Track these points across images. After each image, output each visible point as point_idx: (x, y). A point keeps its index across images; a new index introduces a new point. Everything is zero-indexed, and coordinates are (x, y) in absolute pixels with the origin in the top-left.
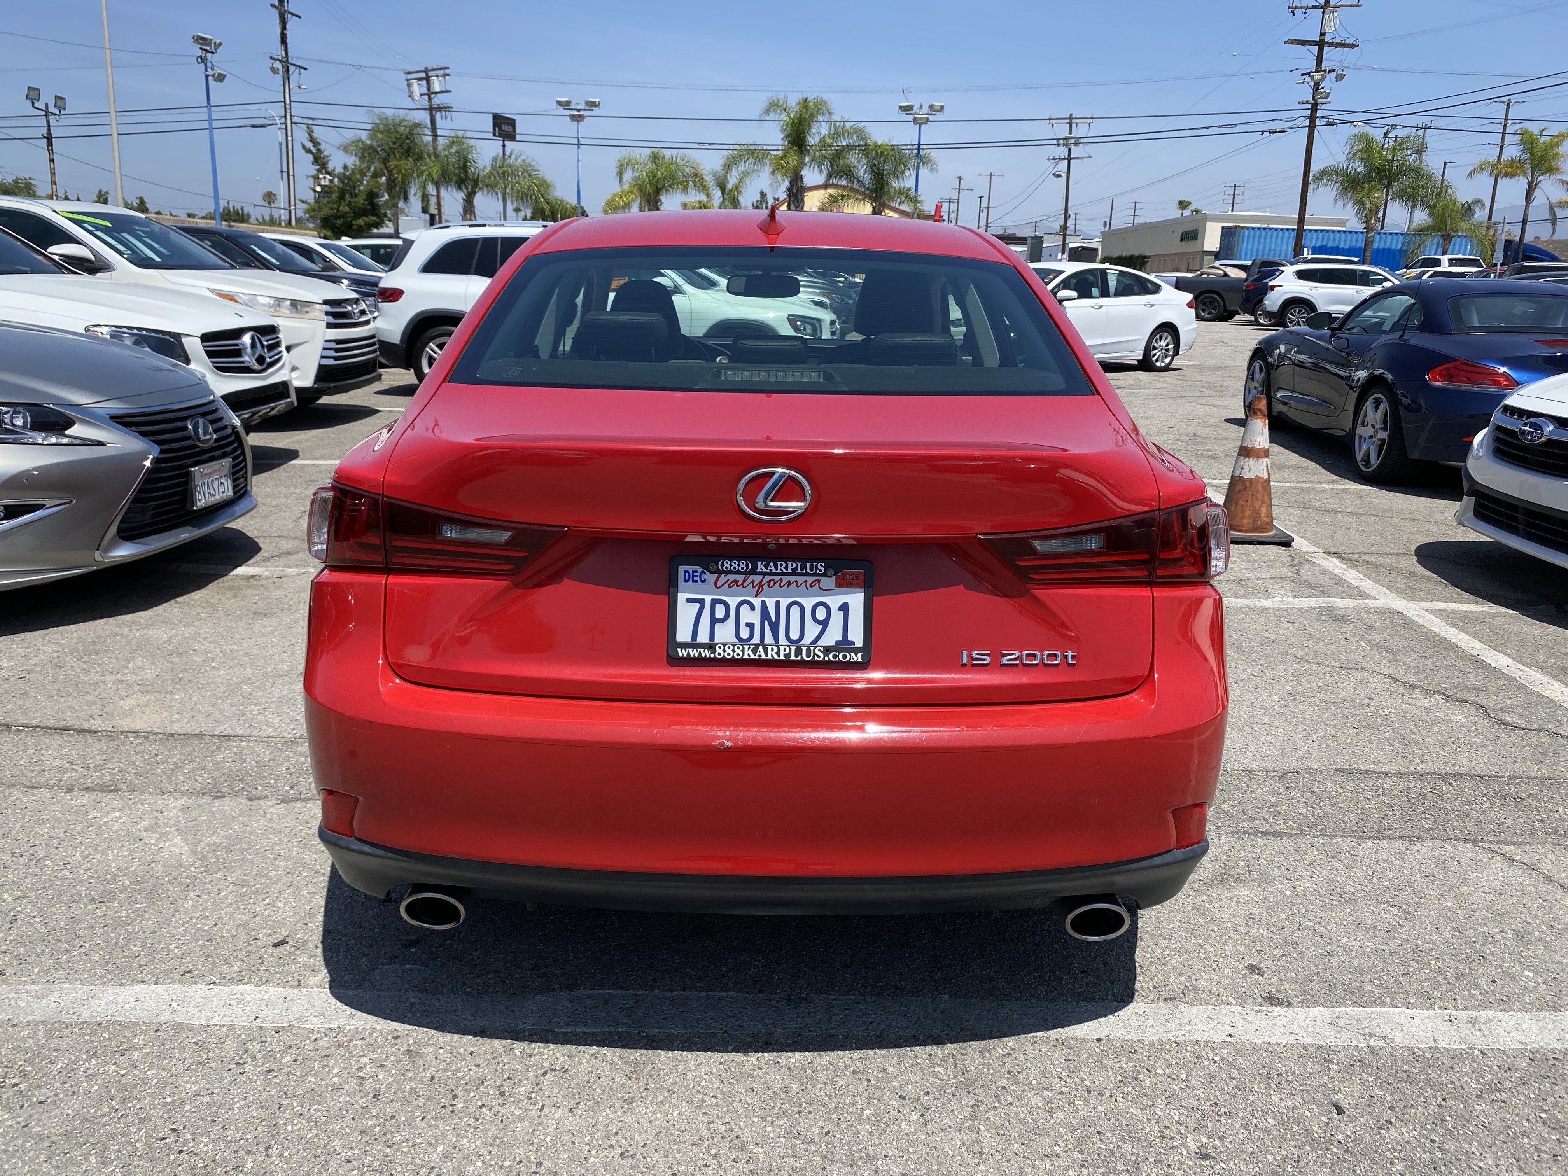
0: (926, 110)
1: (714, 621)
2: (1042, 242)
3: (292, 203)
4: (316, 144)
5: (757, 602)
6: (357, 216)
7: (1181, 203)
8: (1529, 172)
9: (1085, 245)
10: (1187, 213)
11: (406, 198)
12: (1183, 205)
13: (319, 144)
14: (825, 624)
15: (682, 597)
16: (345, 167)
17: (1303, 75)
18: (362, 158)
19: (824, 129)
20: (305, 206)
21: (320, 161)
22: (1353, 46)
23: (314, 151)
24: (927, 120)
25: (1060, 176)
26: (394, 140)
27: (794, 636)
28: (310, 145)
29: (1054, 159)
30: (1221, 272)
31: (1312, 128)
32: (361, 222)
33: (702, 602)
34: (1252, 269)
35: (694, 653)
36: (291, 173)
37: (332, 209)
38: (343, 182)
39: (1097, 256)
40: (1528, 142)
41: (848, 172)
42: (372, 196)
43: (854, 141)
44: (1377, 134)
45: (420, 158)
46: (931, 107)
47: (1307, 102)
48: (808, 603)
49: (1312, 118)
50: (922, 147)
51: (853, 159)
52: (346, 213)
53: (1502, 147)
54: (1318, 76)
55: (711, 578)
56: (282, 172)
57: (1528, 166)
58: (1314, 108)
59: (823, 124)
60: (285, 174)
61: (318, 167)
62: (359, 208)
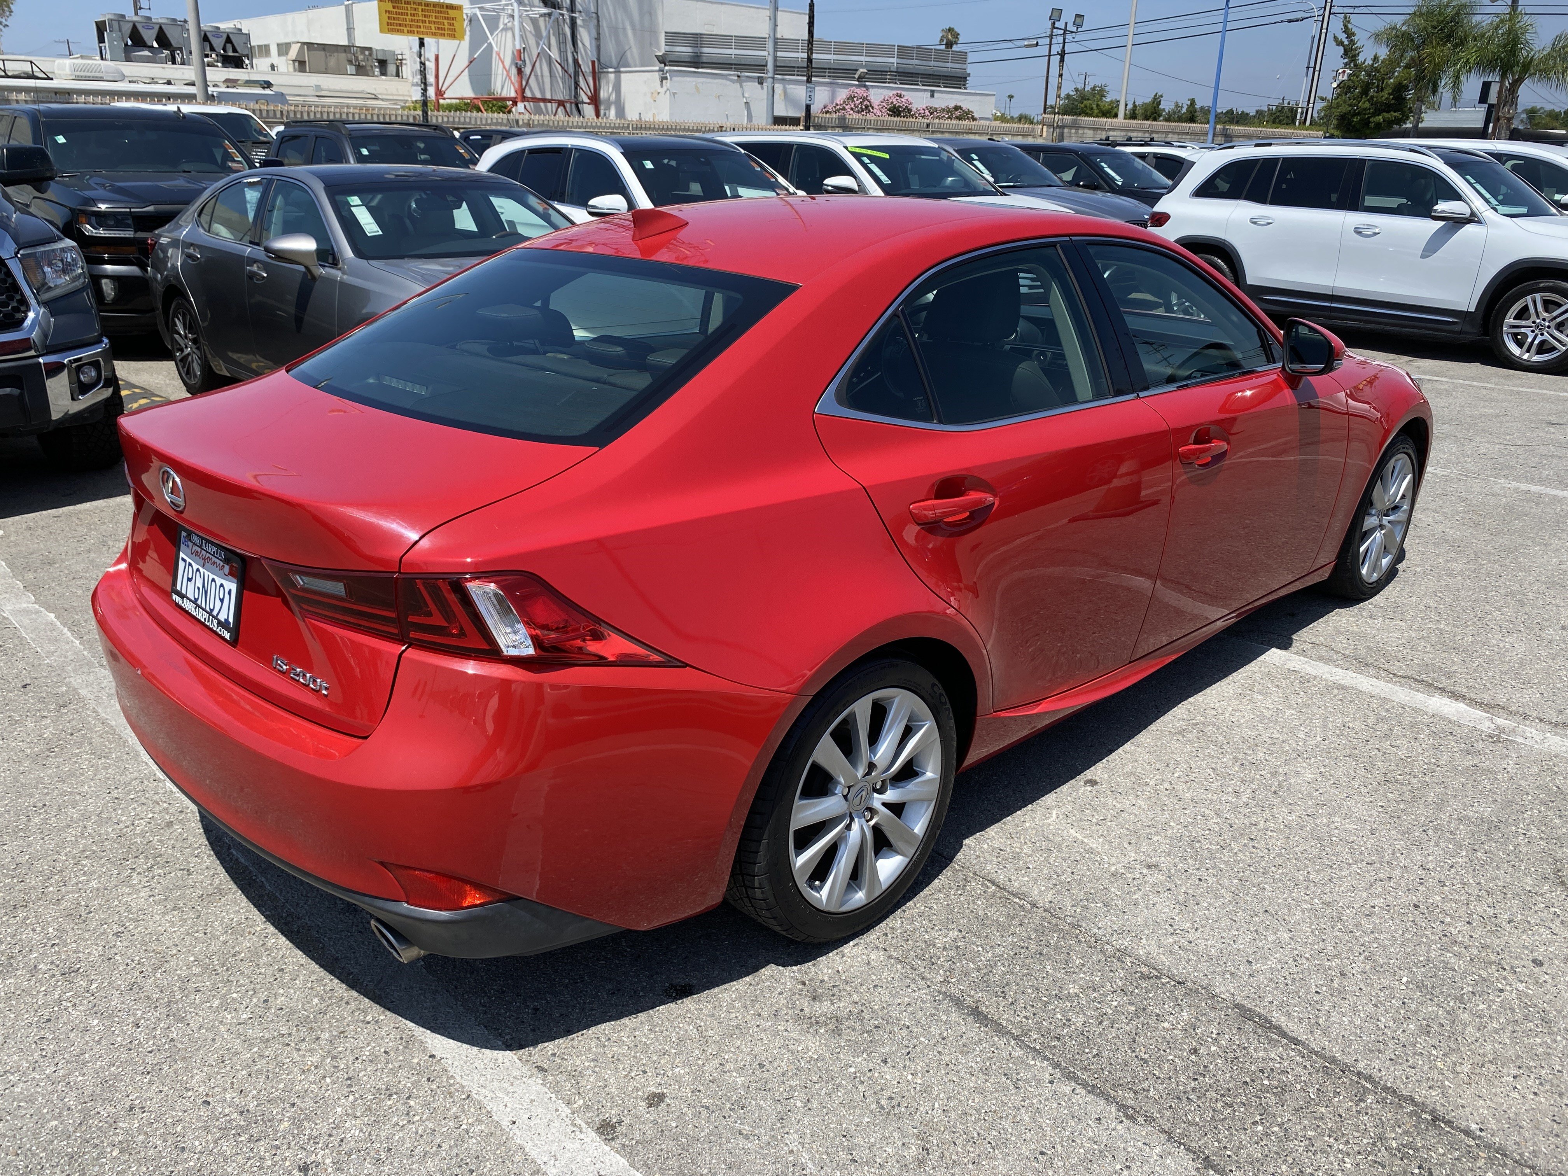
3: (1312, 101)
4: (1349, 34)
6: (1377, 112)
11: (1435, 90)
13: (1353, 34)
16: (1376, 59)
18: (1394, 48)
20: (1324, 104)
21: (1350, 52)
23: (1346, 43)
26: (1435, 23)
28: (1343, 37)
32: (1380, 118)
36: (1317, 68)
37: (1350, 105)
38: (1369, 76)
42: (1400, 89)
45: (1463, 42)
52: (1365, 109)
56: (1308, 68)
60: (1311, 70)
61: (1346, 60)
62: (1381, 103)
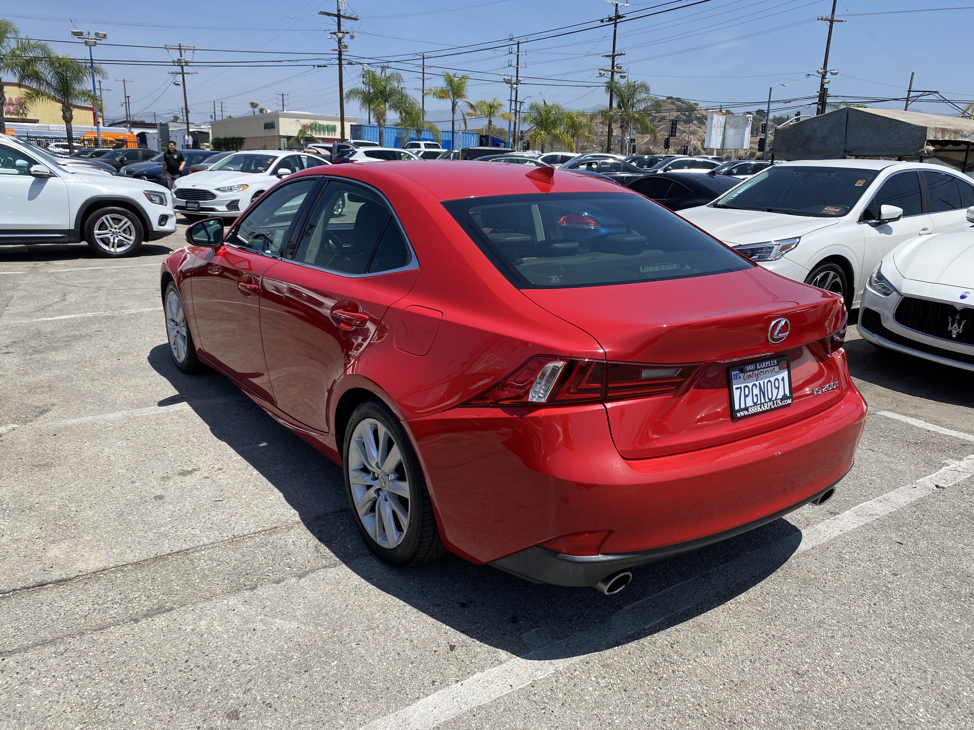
0: (93, 36)
1: (746, 396)
2: (168, 128)
5: (757, 383)
7: (252, 104)
8: (452, 97)
9: (199, 130)
10: (257, 110)
12: (254, 105)
14: (778, 388)
15: (734, 387)
17: (331, 33)
19: (13, 44)
22: (356, 19)
24: (95, 44)
25: (178, 85)
27: (770, 397)
29: (172, 73)
30: (316, 151)
31: (340, 65)
33: (740, 388)
34: (334, 149)
35: (742, 414)
39: (209, 137)
40: (450, 81)
41: (37, 77)
43: (38, 53)
44: (378, 72)
46: (97, 34)
47: (336, 50)
48: (772, 379)
49: (340, 59)
50: (94, 61)
51: (40, 67)
53: (423, 80)
54: (340, 35)
55: (742, 375)
57: (450, 93)
58: (340, 54)
59: (12, 40)
